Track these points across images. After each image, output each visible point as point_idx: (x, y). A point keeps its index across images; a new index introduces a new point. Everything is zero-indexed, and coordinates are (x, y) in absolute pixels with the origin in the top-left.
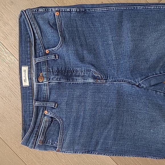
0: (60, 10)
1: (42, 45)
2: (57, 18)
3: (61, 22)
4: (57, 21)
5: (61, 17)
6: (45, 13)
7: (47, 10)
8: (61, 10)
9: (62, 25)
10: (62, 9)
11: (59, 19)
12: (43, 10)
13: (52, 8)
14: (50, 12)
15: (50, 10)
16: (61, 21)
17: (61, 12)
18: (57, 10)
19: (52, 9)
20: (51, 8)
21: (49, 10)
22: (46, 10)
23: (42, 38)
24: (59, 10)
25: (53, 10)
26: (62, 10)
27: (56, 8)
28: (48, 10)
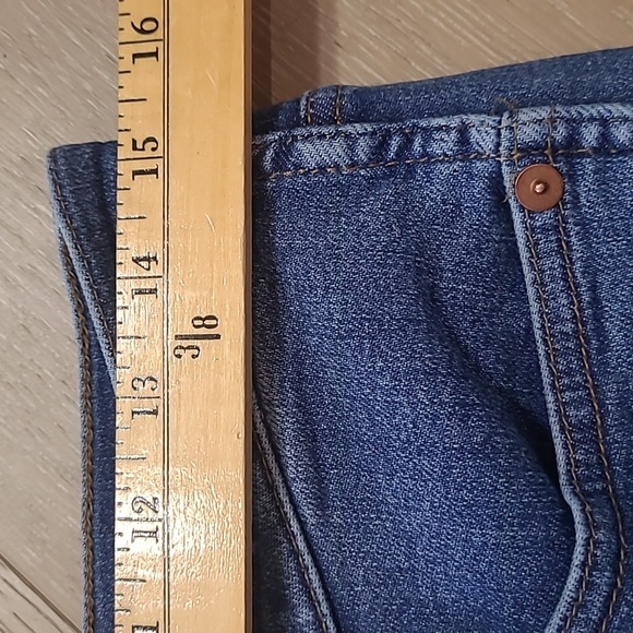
0: (573, 140)
1: (312, 604)
2: (533, 245)
3: (596, 301)
4: (540, 284)
5: (583, 224)
6: (373, 182)
7: (395, 143)
8: (590, 135)
9: (600, 331)
10: (604, 122)
11: (563, 250)
12: (351, 148)
13: (473, 119)
14: (444, 170)
15: (445, 144)
16: (593, 288)
17: (589, 165)
18: (528, 134)
19: (463, 131)
20: (455, 121)
21: (436, 148)
22: (383, 146)
23: (325, 523)
24: (560, 133)
25: (483, 138)
26: (605, 137)
27: (525, 115)
28: (408, 141)
